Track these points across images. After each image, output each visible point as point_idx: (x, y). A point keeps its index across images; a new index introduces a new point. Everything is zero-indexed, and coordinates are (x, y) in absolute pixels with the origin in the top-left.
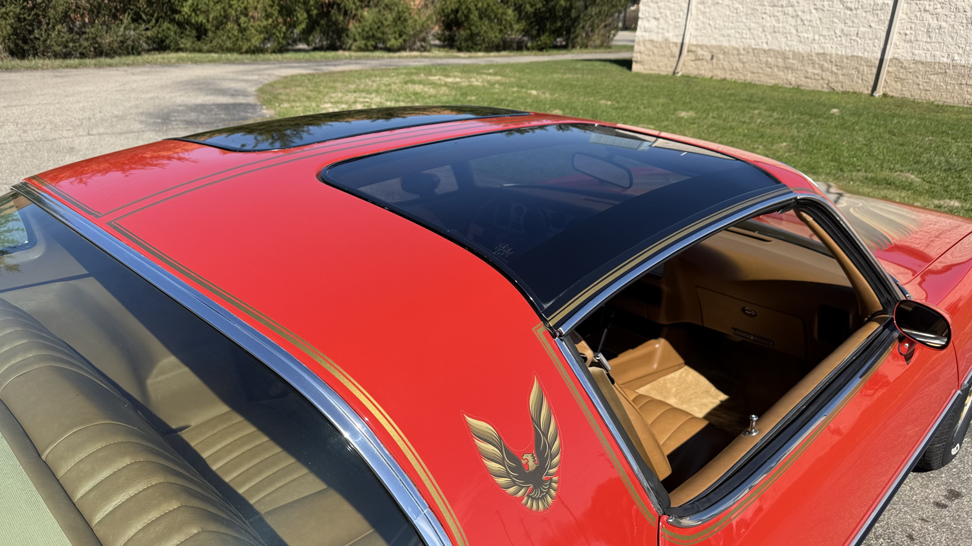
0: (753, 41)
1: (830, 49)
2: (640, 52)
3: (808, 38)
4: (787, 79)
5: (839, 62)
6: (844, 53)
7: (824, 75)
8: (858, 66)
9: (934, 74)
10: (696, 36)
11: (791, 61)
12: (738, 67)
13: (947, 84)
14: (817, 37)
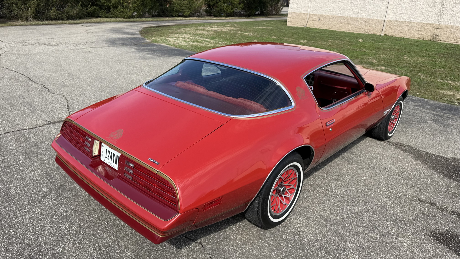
0: (335, 13)
1: (365, 16)
2: (290, 18)
3: (356, 12)
4: (348, 28)
5: (368, 21)
6: (370, 18)
7: (362, 27)
8: (375, 23)
9: (404, 26)
10: (312, 11)
11: (350, 21)
12: (329, 23)
13: (408, 30)
14: (359, 11)
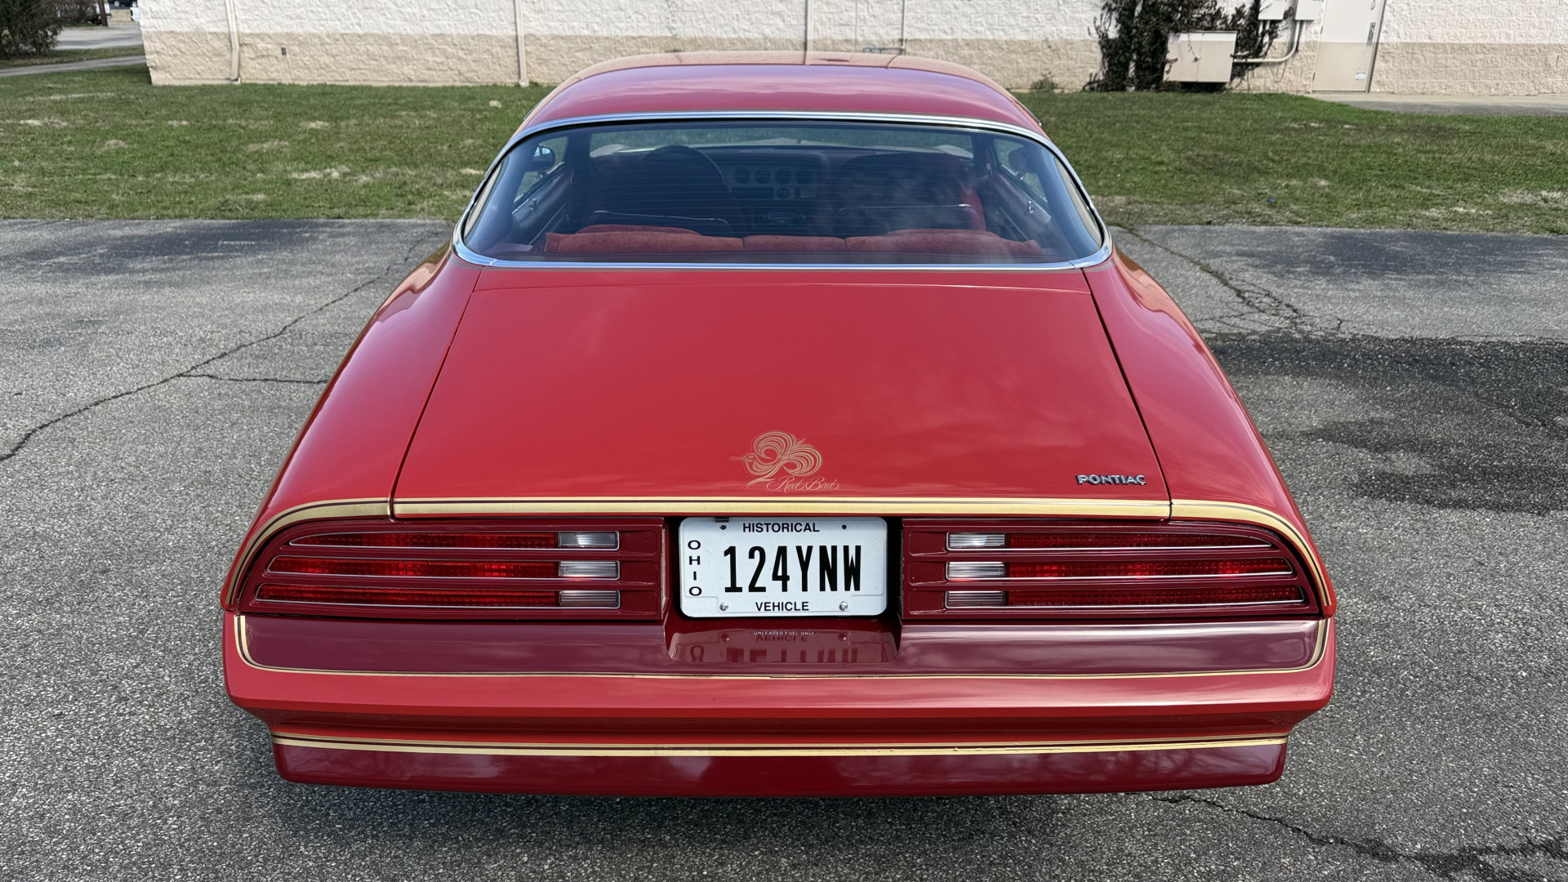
0: (338, 22)
1: (448, 27)
2: (158, 52)
3: (414, 14)
4: (403, 74)
5: (465, 44)
6: (467, 32)
7: (450, 64)
8: (490, 48)
9: (579, 51)
10: (246, 22)
11: (401, 48)
12: (328, 62)
14: (425, 12)
